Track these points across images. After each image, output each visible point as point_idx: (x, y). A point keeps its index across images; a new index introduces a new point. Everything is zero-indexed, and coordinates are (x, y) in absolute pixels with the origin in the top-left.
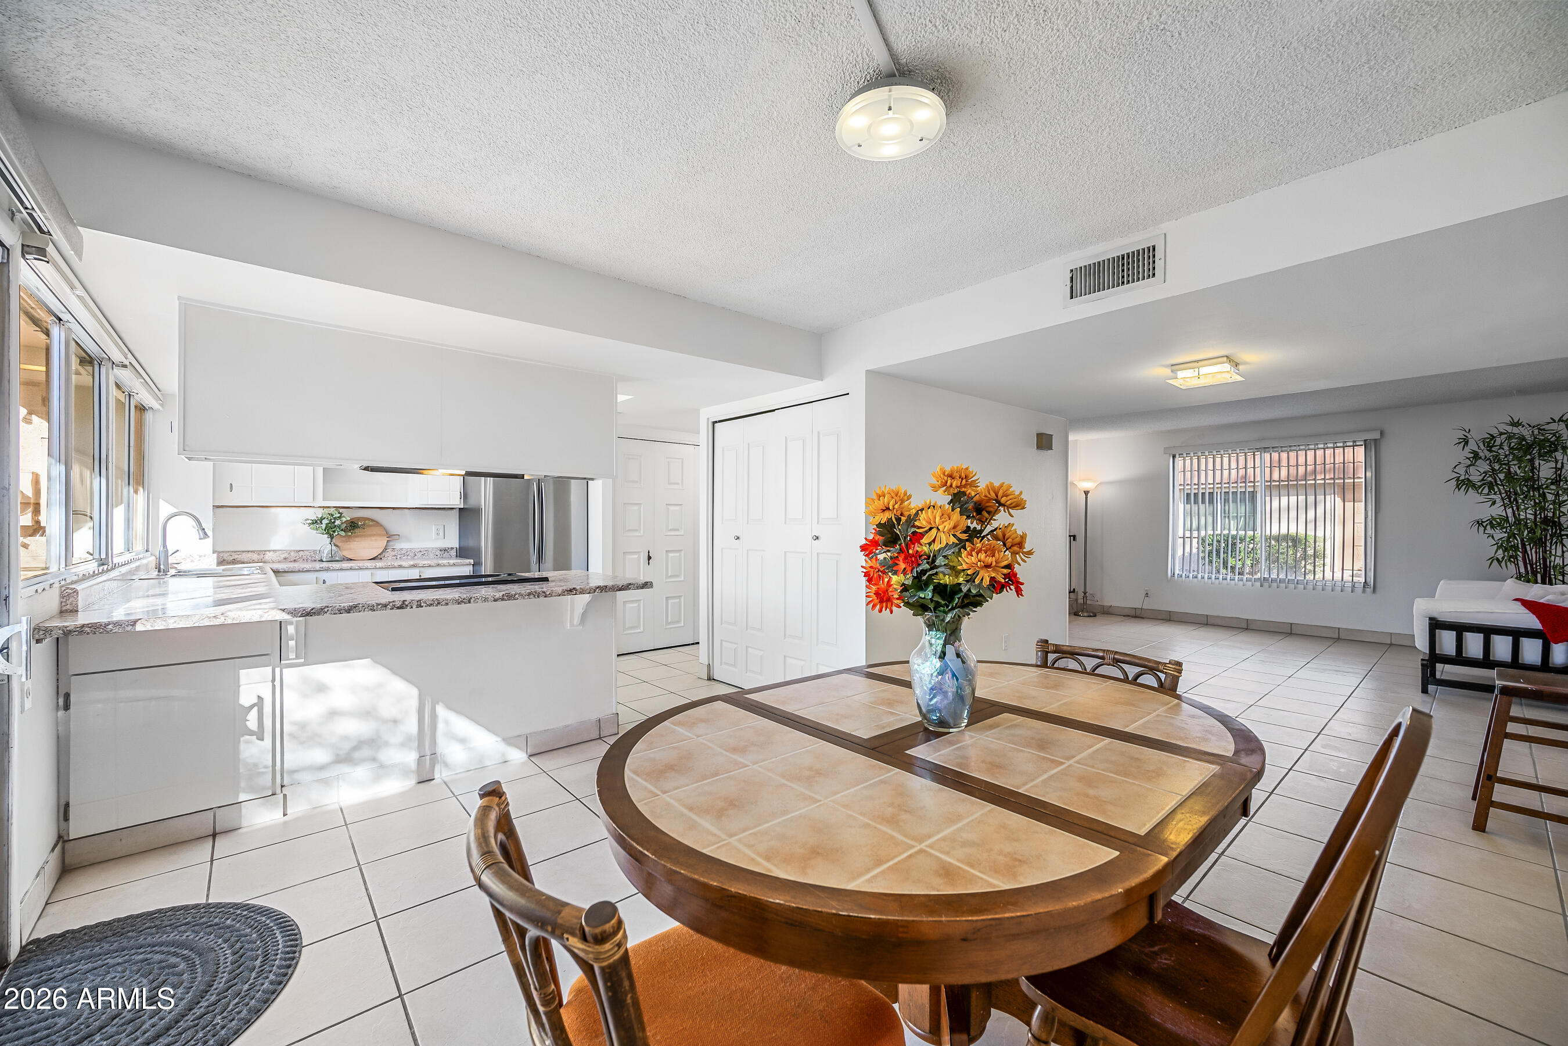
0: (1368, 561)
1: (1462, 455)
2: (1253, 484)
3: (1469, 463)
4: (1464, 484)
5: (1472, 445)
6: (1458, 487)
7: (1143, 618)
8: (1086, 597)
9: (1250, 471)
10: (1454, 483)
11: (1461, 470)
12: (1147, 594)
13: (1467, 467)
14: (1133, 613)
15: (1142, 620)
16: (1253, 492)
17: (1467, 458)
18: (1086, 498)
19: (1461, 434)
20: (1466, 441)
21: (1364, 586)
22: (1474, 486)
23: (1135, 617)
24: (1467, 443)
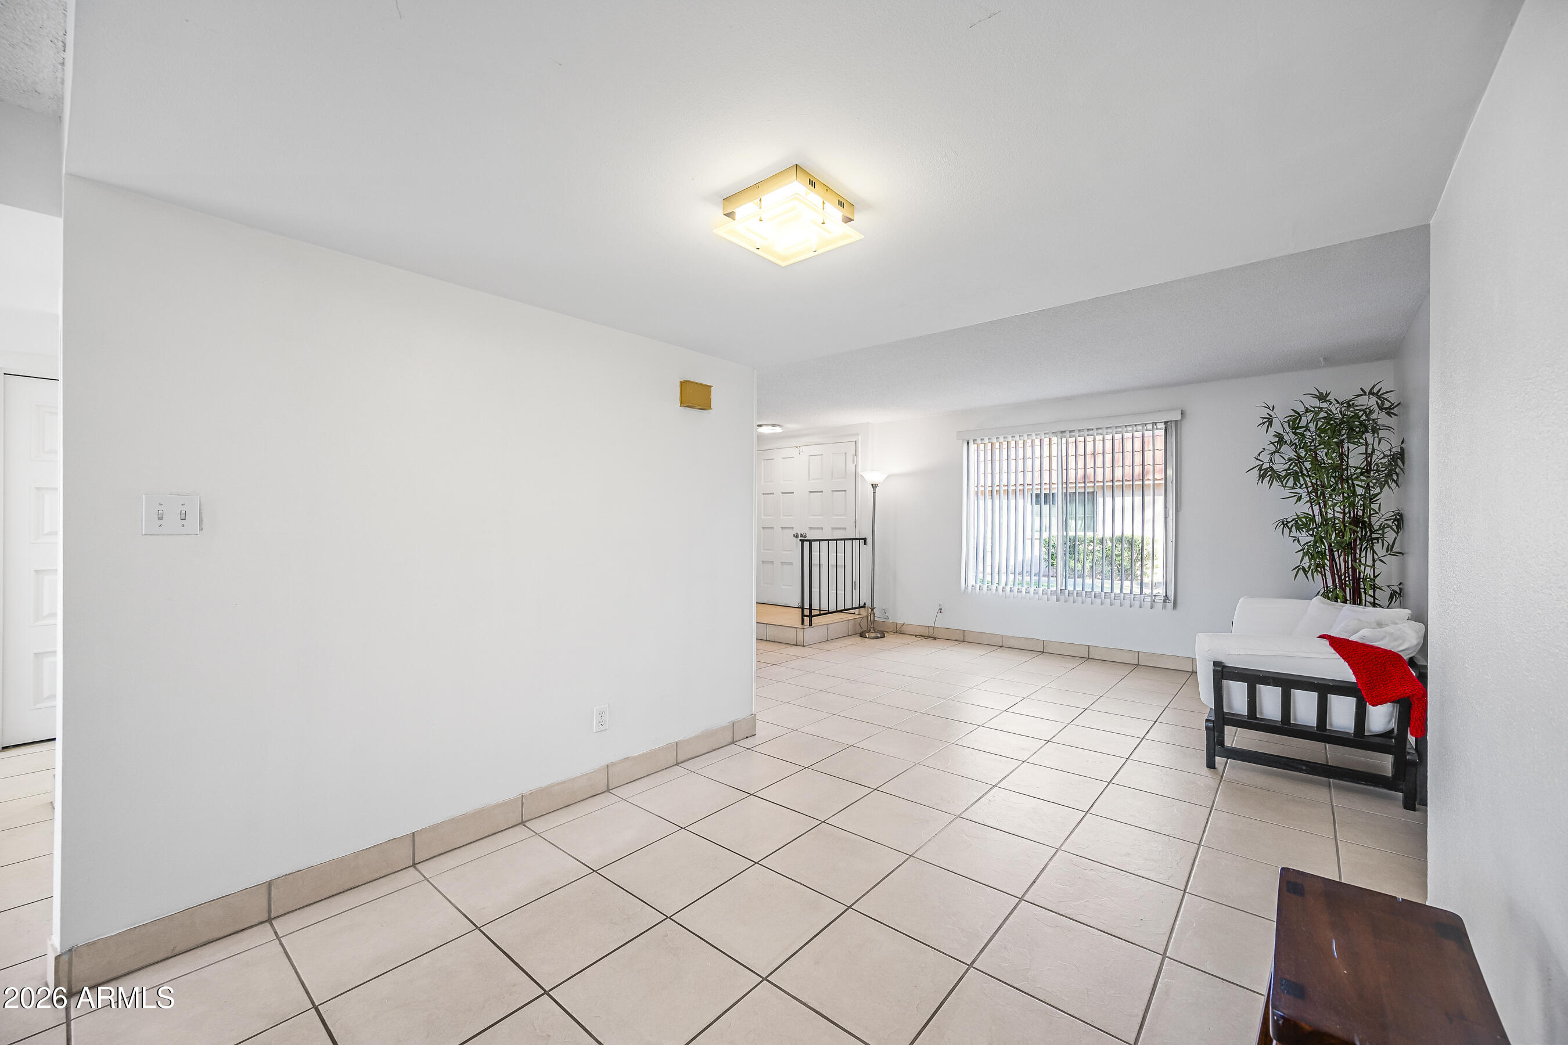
0: (1169, 570)
1: (1264, 439)
2: (1093, 485)
3: (1274, 449)
4: (1267, 474)
5: (1277, 427)
6: (1262, 477)
7: (935, 639)
8: (874, 614)
9: (1090, 471)
10: (1256, 472)
11: (1265, 457)
12: (941, 609)
13: (1272, 454)
14: (925, 632)
15: (932, 642)
16: (1093, 492)
17: (1272, 443)
18: (874, 493)
19: (1265, 413)
20: (1270, 421)
21: (1164, 601)
22: (1280, 478)
23: (929, 637)
24: (1271, 423)
